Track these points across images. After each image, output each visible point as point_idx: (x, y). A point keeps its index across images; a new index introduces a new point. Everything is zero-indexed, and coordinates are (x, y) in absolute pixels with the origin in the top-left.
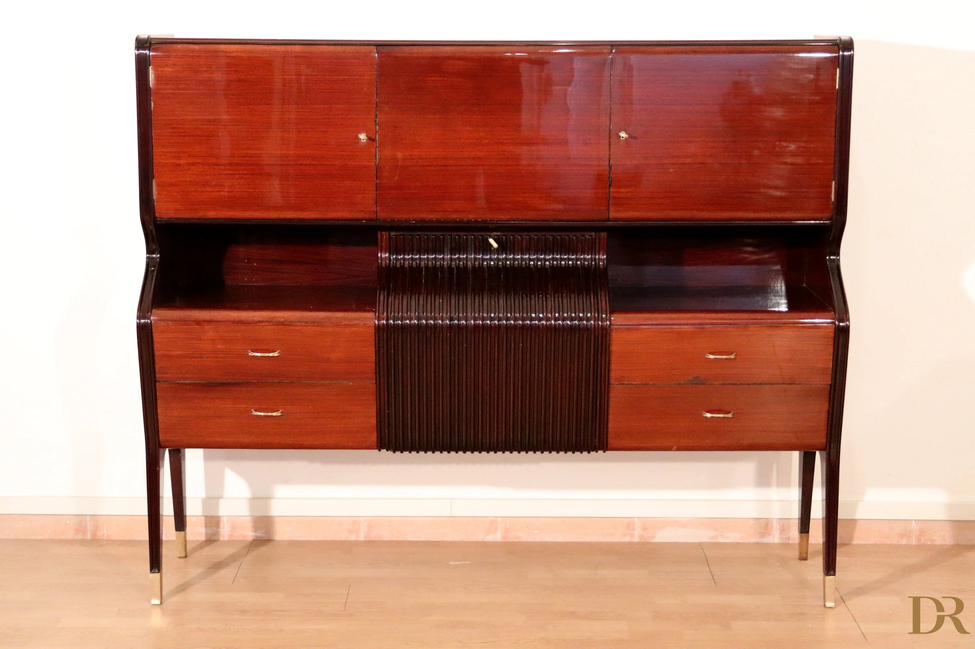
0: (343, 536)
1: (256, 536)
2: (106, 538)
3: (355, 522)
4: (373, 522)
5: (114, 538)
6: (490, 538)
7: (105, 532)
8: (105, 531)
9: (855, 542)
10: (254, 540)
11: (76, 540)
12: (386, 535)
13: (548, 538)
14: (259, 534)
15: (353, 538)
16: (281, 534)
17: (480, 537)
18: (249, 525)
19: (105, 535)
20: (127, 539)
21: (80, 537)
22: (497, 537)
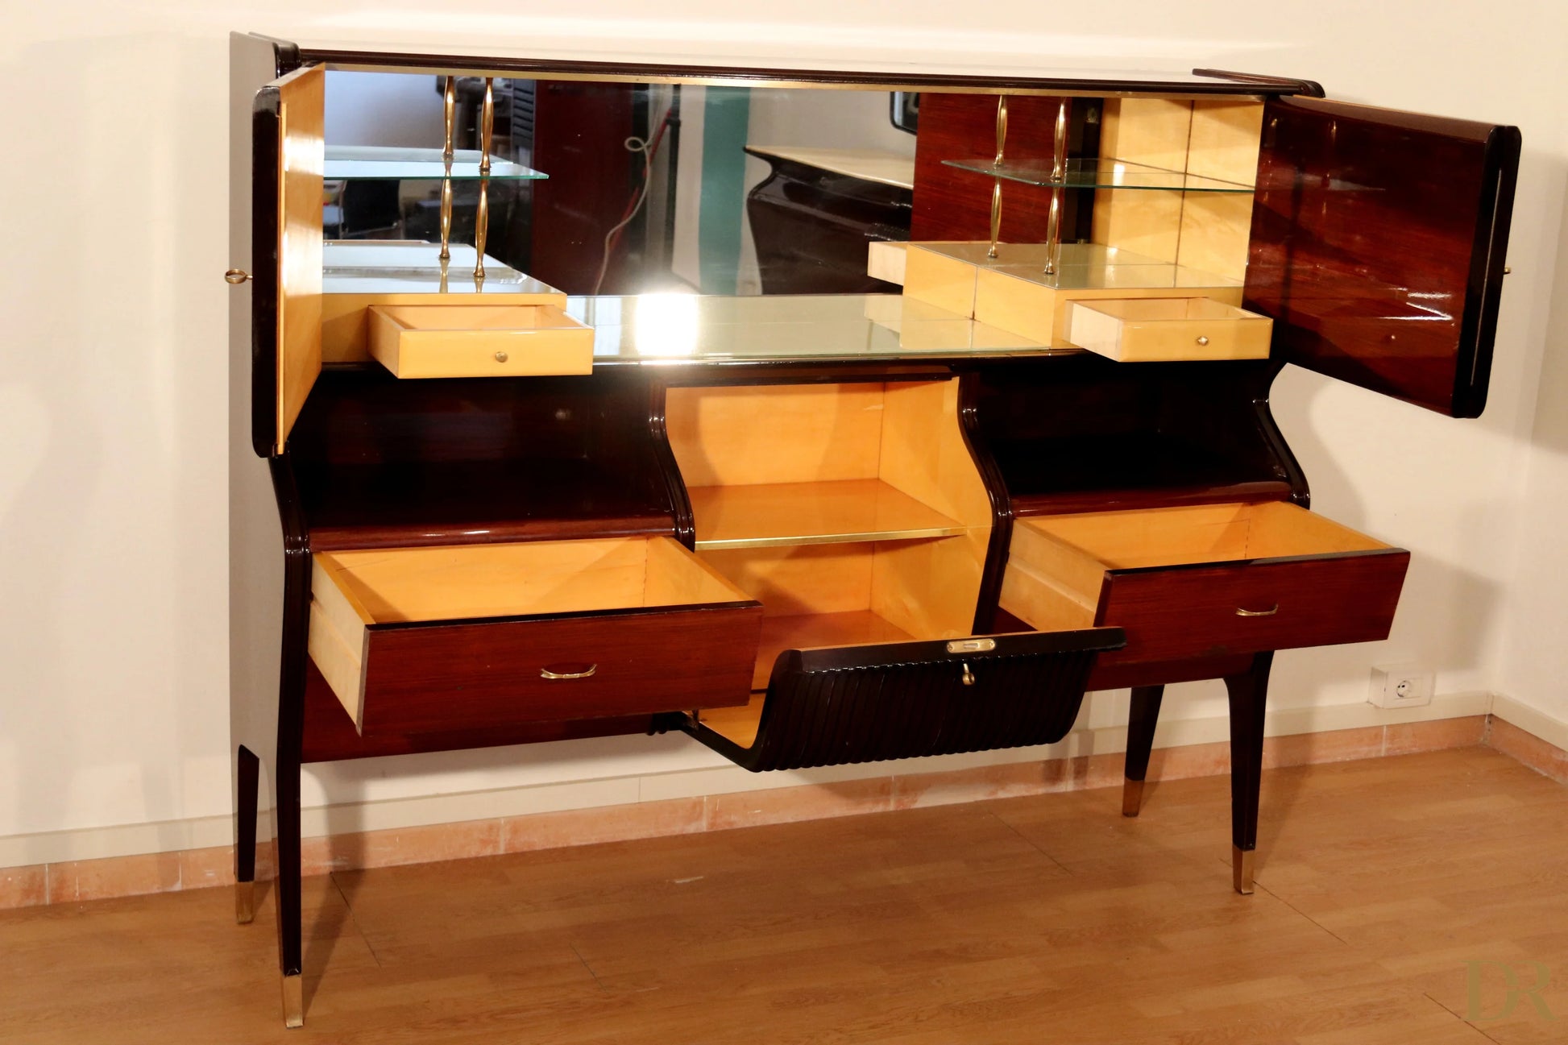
0: (473, 851)
1: (335, 867)
2: (78, 900)
3: (492, 828)
4: (517, 826)
5: (92, 896)
6: (691, 829)
7: (76, 890)
8: (77, 887)
9: (1164, 779)
10: (331, 873)
11: (27, 908)
12: (539, 841)
13: (773, 819)
14: (338, 863)
15: (488, 851)
16: (377, 858)
17: (677, 829)
18: (325, 850)
19: (77, 894)
20: (116, 895)
21: (32, 902)
22: (702, 826)
